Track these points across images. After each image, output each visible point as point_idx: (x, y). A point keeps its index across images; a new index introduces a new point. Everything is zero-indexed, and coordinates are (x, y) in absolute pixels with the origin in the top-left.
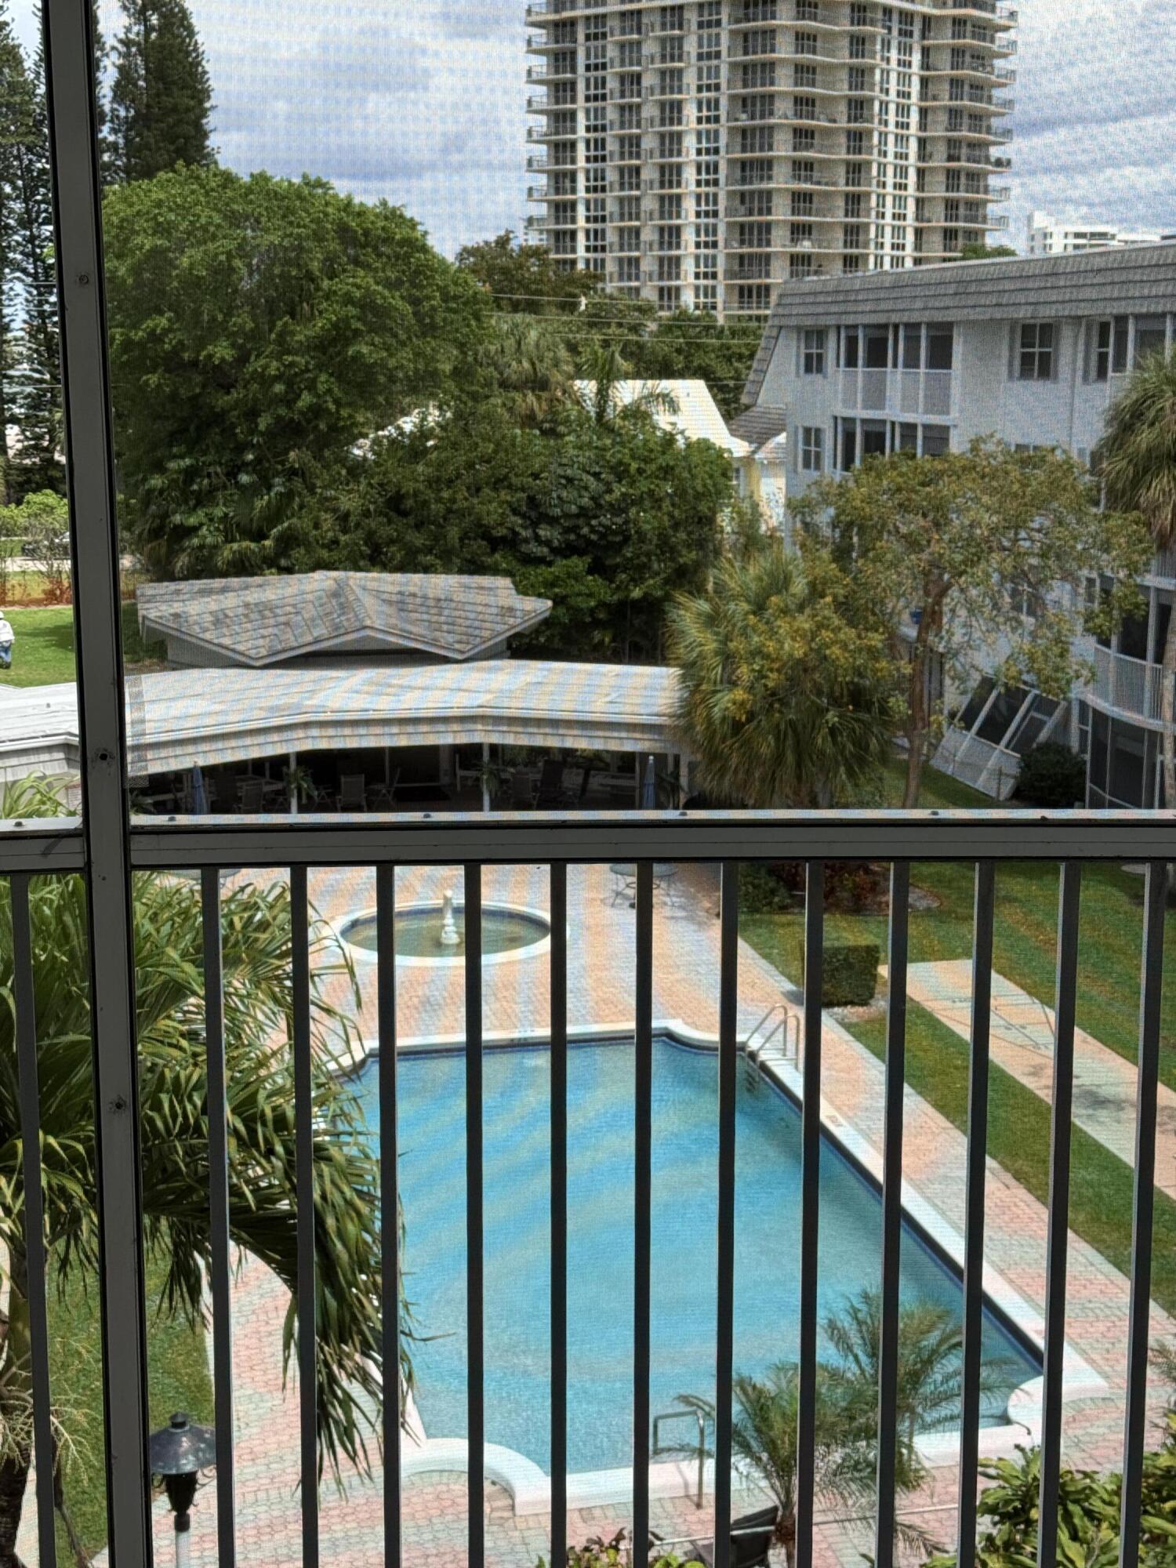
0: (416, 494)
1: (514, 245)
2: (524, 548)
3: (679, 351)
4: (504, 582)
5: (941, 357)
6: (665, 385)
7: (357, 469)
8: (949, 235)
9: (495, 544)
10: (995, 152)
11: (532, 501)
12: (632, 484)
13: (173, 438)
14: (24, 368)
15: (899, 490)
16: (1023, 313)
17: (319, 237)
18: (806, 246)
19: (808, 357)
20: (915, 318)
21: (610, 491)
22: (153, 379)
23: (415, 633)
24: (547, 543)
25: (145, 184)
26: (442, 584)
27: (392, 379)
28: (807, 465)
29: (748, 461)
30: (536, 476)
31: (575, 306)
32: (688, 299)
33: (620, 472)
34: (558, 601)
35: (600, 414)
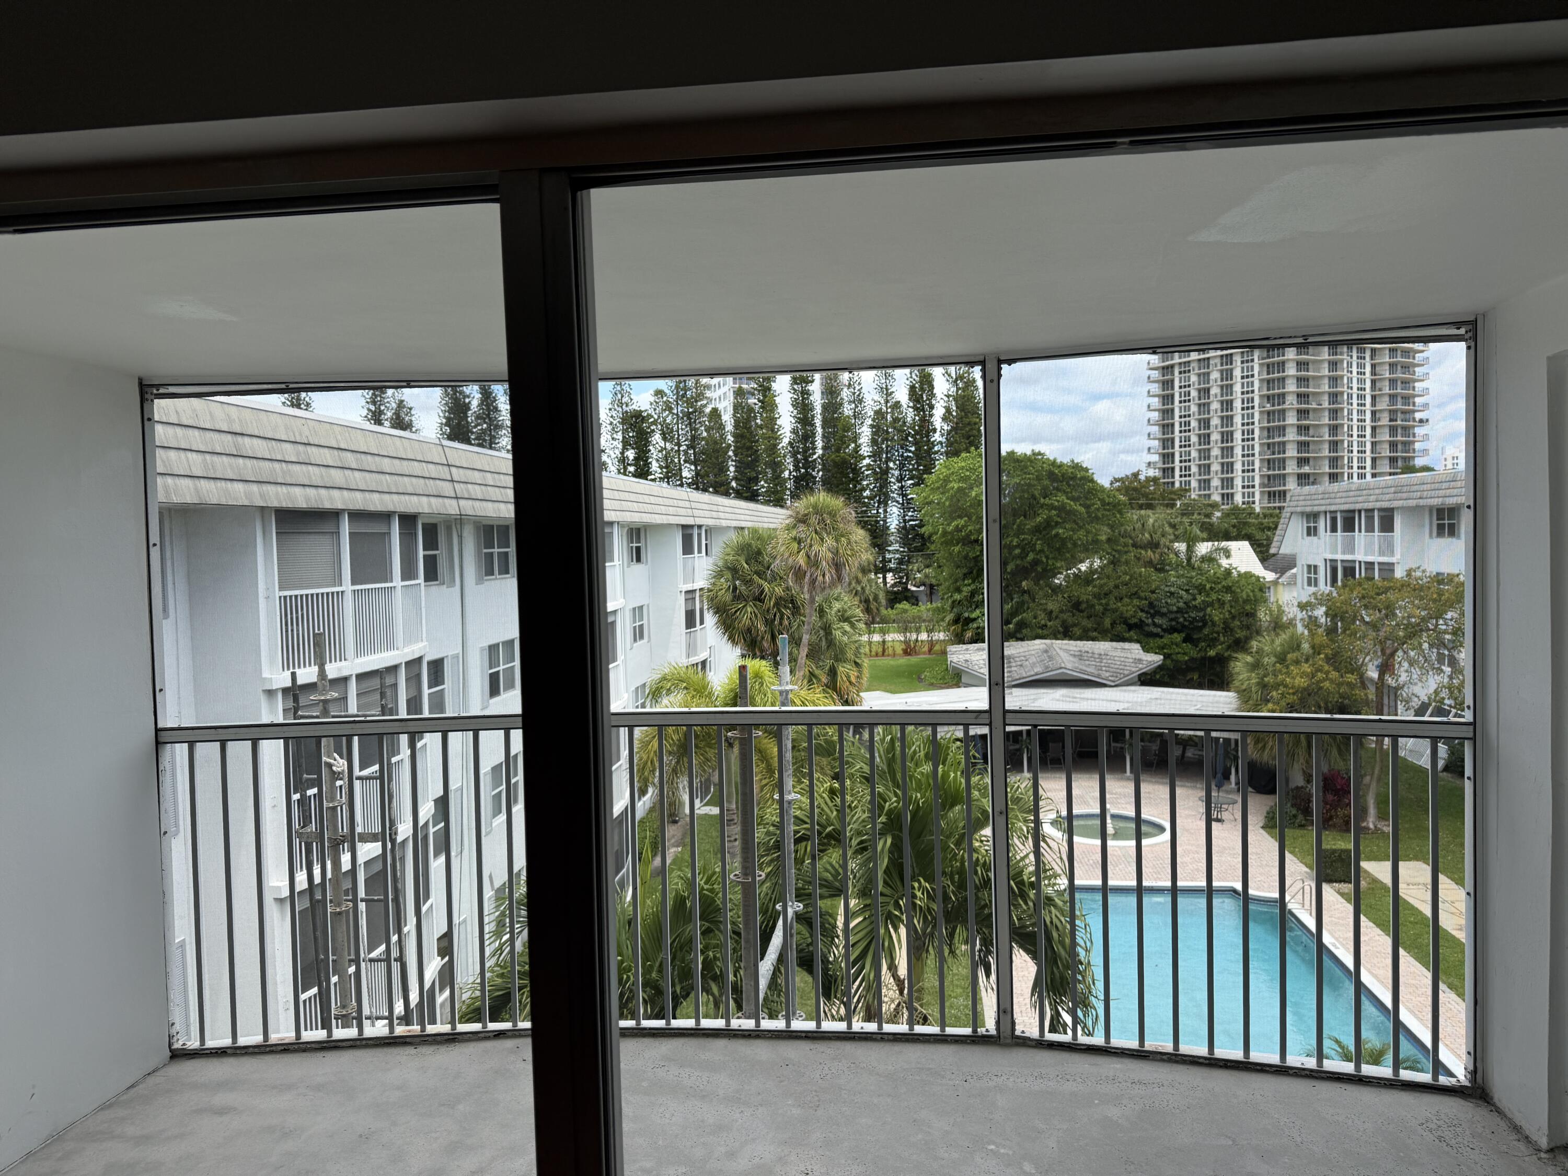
0: (1087, 601)
1: (1142, 477)
2: (1146, 628)
3: (1234, 526)
4: (1136, 646)
5: (1387, 525)
6: (1224, 544)
7: (1056, 589)
8: (1393, 460)
9: (1130, 627)
10: (1418, 416)
11: (1151, 605)
12: (1208, 595)
13: (965, 576)
14: (896, 547)
15: (1363, 597)
16: (1435, 502)
17: (1039, 479)
18: (1306, 469)
19: (1309, 528)
20: (1370, 506)
21: (1195, 599)
22: (957, 549)
23: (1089, 670)
24: (1160, 626)
25: (955, 459)
26: (1103, 646)
27: (1075, 545)
28: (1309, 584)
29: (1275, 583)
30: (1153, 592)
31: (1173, 505)
32: (1238, 499)
33: (1201, 589)
34: (1166, 656)
35: (1189, 559)
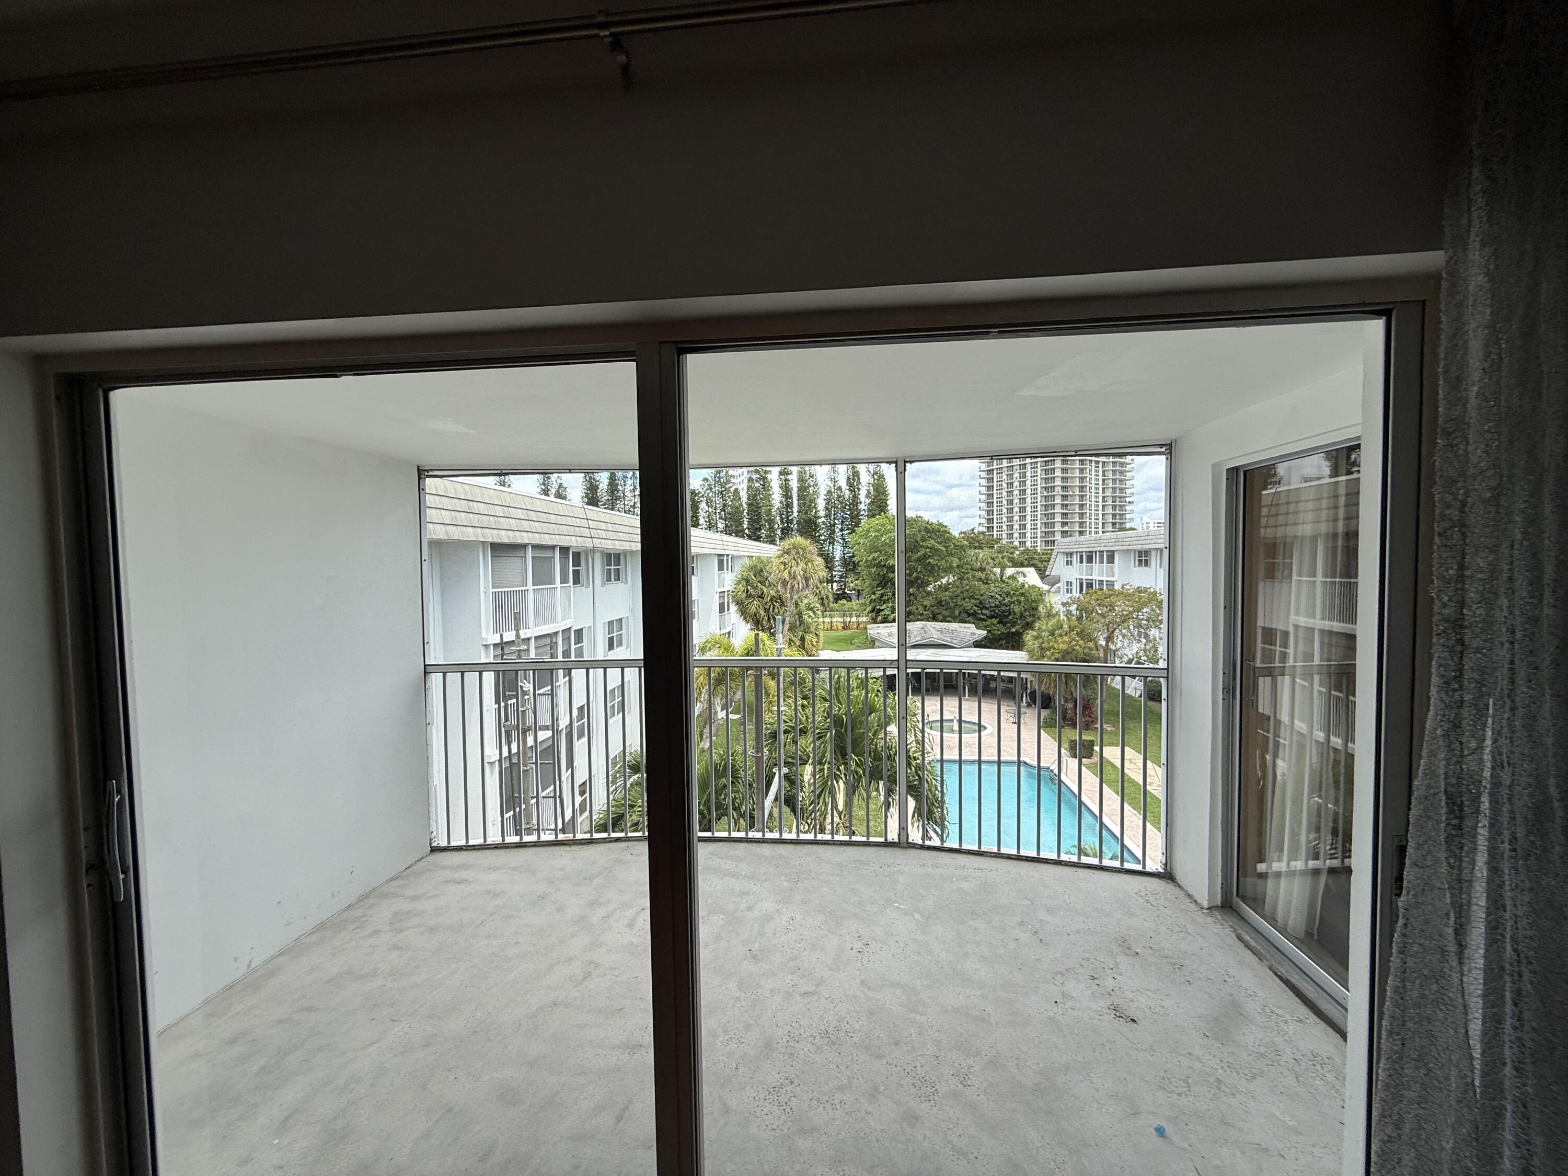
0: (946, 600)
1: (976, 531)
2: (978, 616)
3: (1026, 559)
4: (973, 625)
5: (1111, 559)
6: (1022, 569)
7: (929, 593)
8: (1114, 524)
9: (969, 615)
10: (1128, 499)
11: (981, 603)
12: (1012, 598)
13: (878, 586)
14: (839, 568)
15: (1098, 600)
16: (1138, 547)
17: (919, 531)
18: (1066, 528)
19: (1067, 561)
20: (1102, 549)
21: (1004, 600)
22: (873, 570)
23: (946, 639)
24: (985, 615)
25: (873, 519)
26: (954, 626)
27: (939, 568)
28: (1067, 592)
29: (1049, 591)
30: (982, 595)
31: (994, 547)
32: (1028, 544)
33: (1008, 594)
34: (989, 631)
35: (1002, 577)
